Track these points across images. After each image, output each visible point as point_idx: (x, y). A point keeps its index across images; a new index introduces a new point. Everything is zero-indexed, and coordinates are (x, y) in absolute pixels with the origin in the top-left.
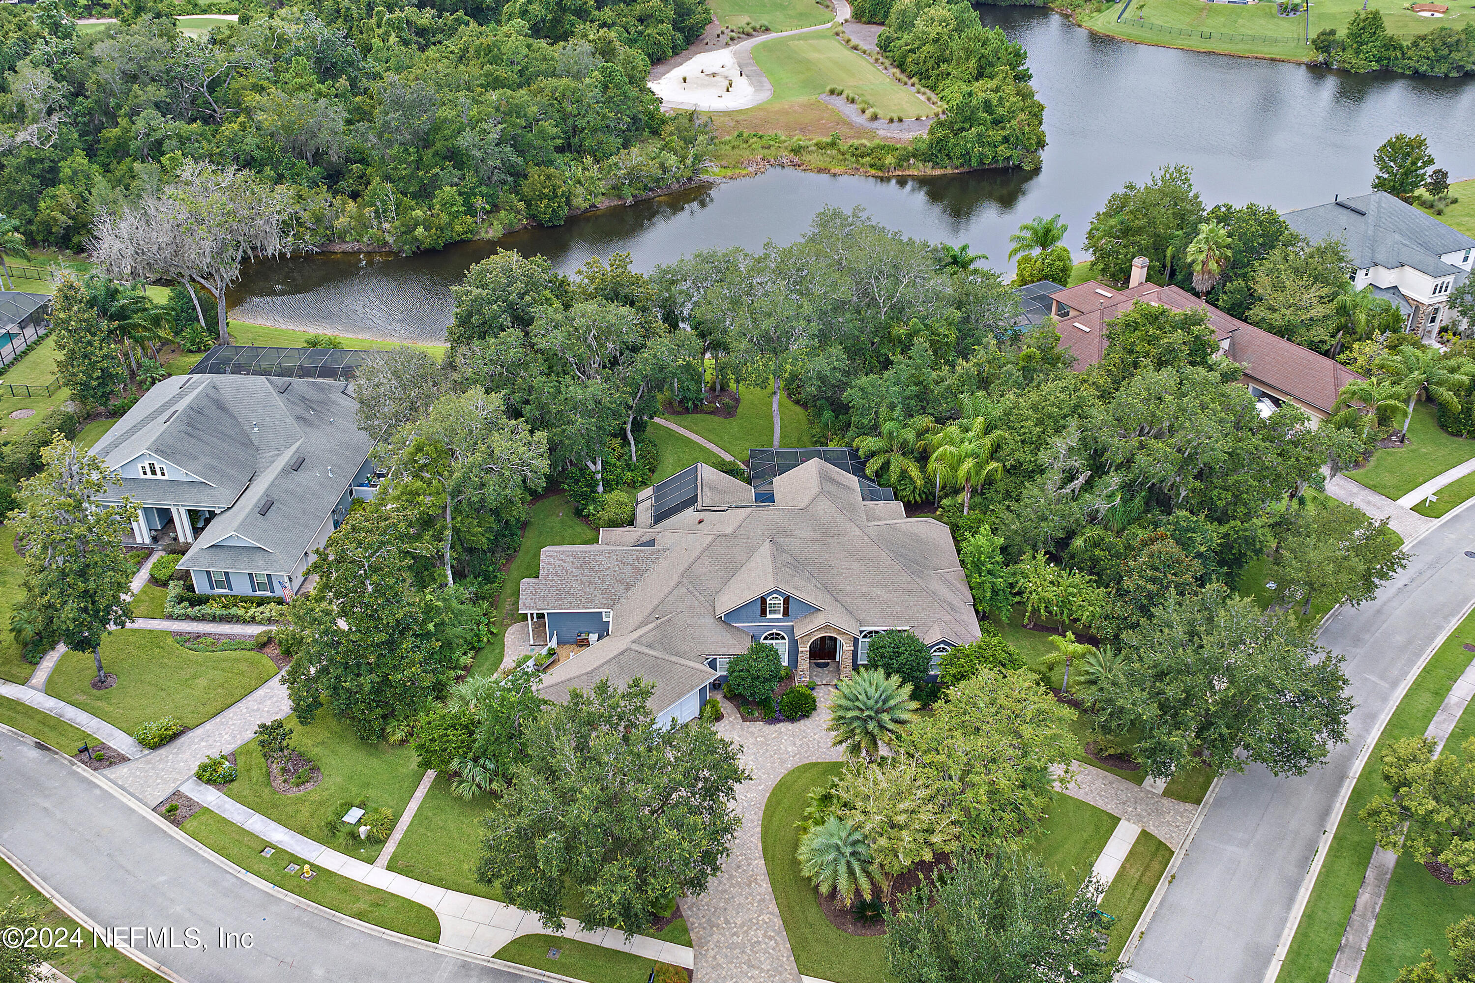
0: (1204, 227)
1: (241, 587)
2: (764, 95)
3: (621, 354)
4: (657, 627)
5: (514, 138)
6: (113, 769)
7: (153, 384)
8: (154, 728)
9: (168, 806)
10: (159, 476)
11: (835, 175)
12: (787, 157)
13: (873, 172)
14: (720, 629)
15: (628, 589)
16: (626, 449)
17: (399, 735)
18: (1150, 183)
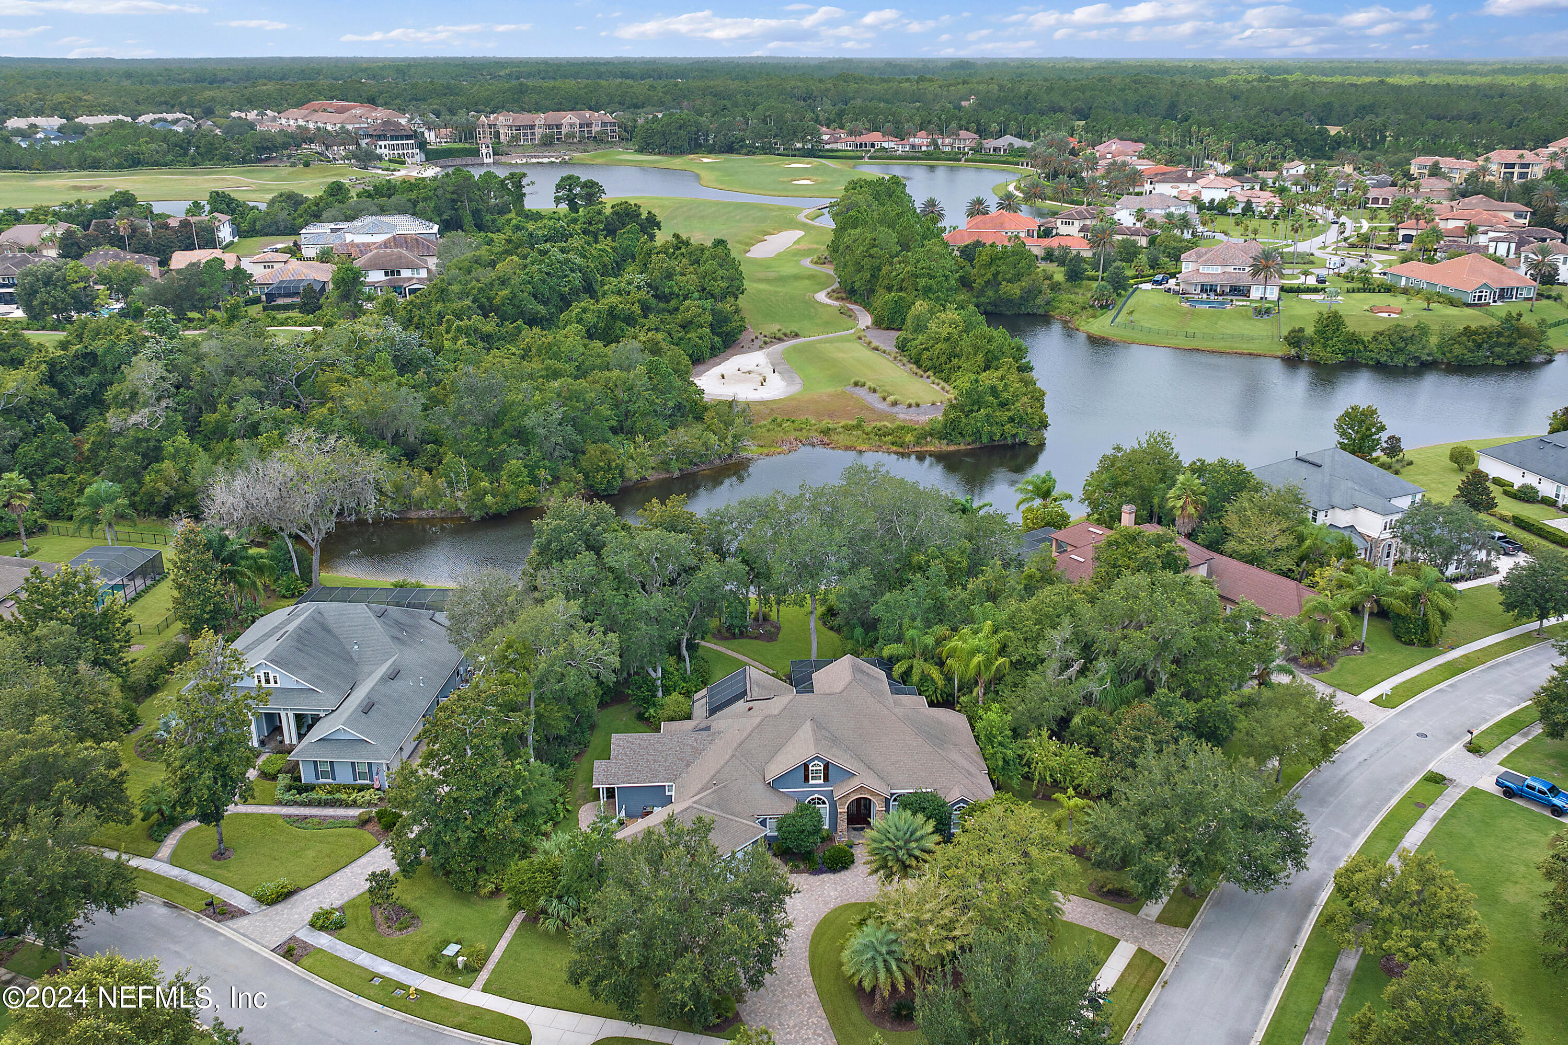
0: (1181, 478)
1: (344, 776)
2: (795, 389)
3: (679, 575)
4: (715, 791)
5: (573, 419)
6: (235, 921)
7: (253, 622)
8: (270, 887)
9: (286, 948)
10: (272, 684)
11: (861, 452)
12: (816, 437)
13: (895, 448)
14: (770, 794)
15: (688, 766)
16: (682, 665)
17: (491, 887)
18: (1137, 446)
